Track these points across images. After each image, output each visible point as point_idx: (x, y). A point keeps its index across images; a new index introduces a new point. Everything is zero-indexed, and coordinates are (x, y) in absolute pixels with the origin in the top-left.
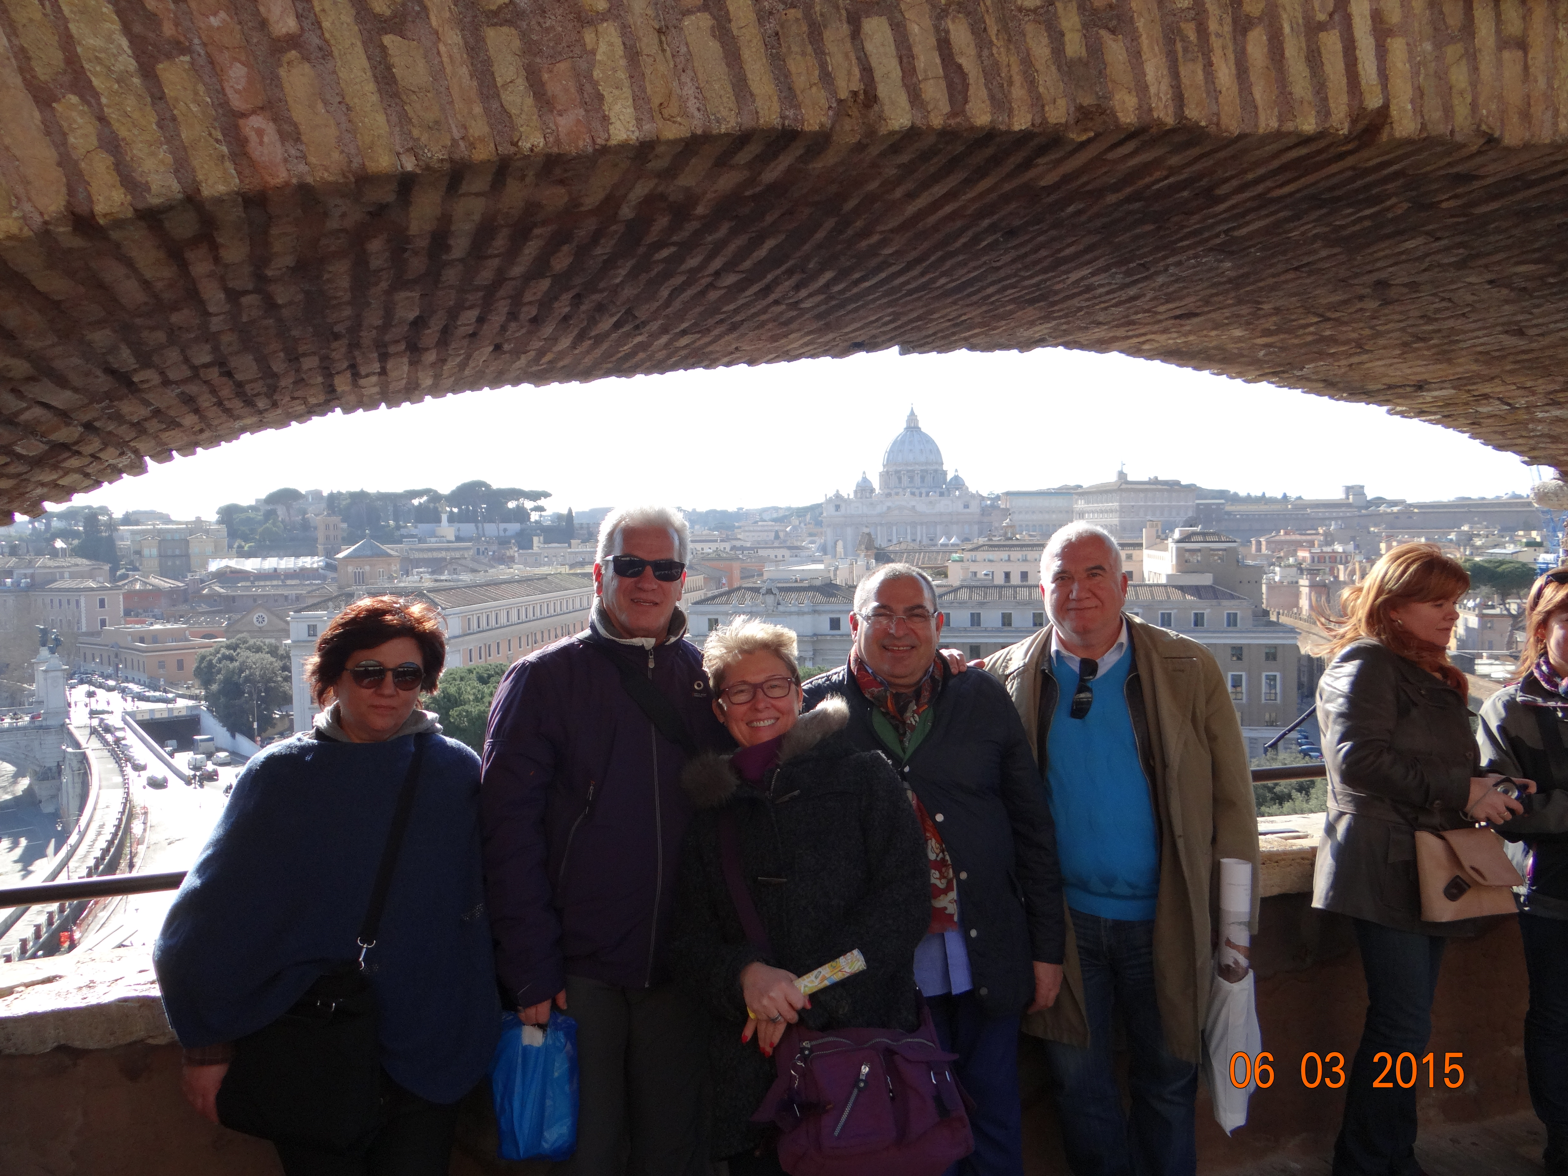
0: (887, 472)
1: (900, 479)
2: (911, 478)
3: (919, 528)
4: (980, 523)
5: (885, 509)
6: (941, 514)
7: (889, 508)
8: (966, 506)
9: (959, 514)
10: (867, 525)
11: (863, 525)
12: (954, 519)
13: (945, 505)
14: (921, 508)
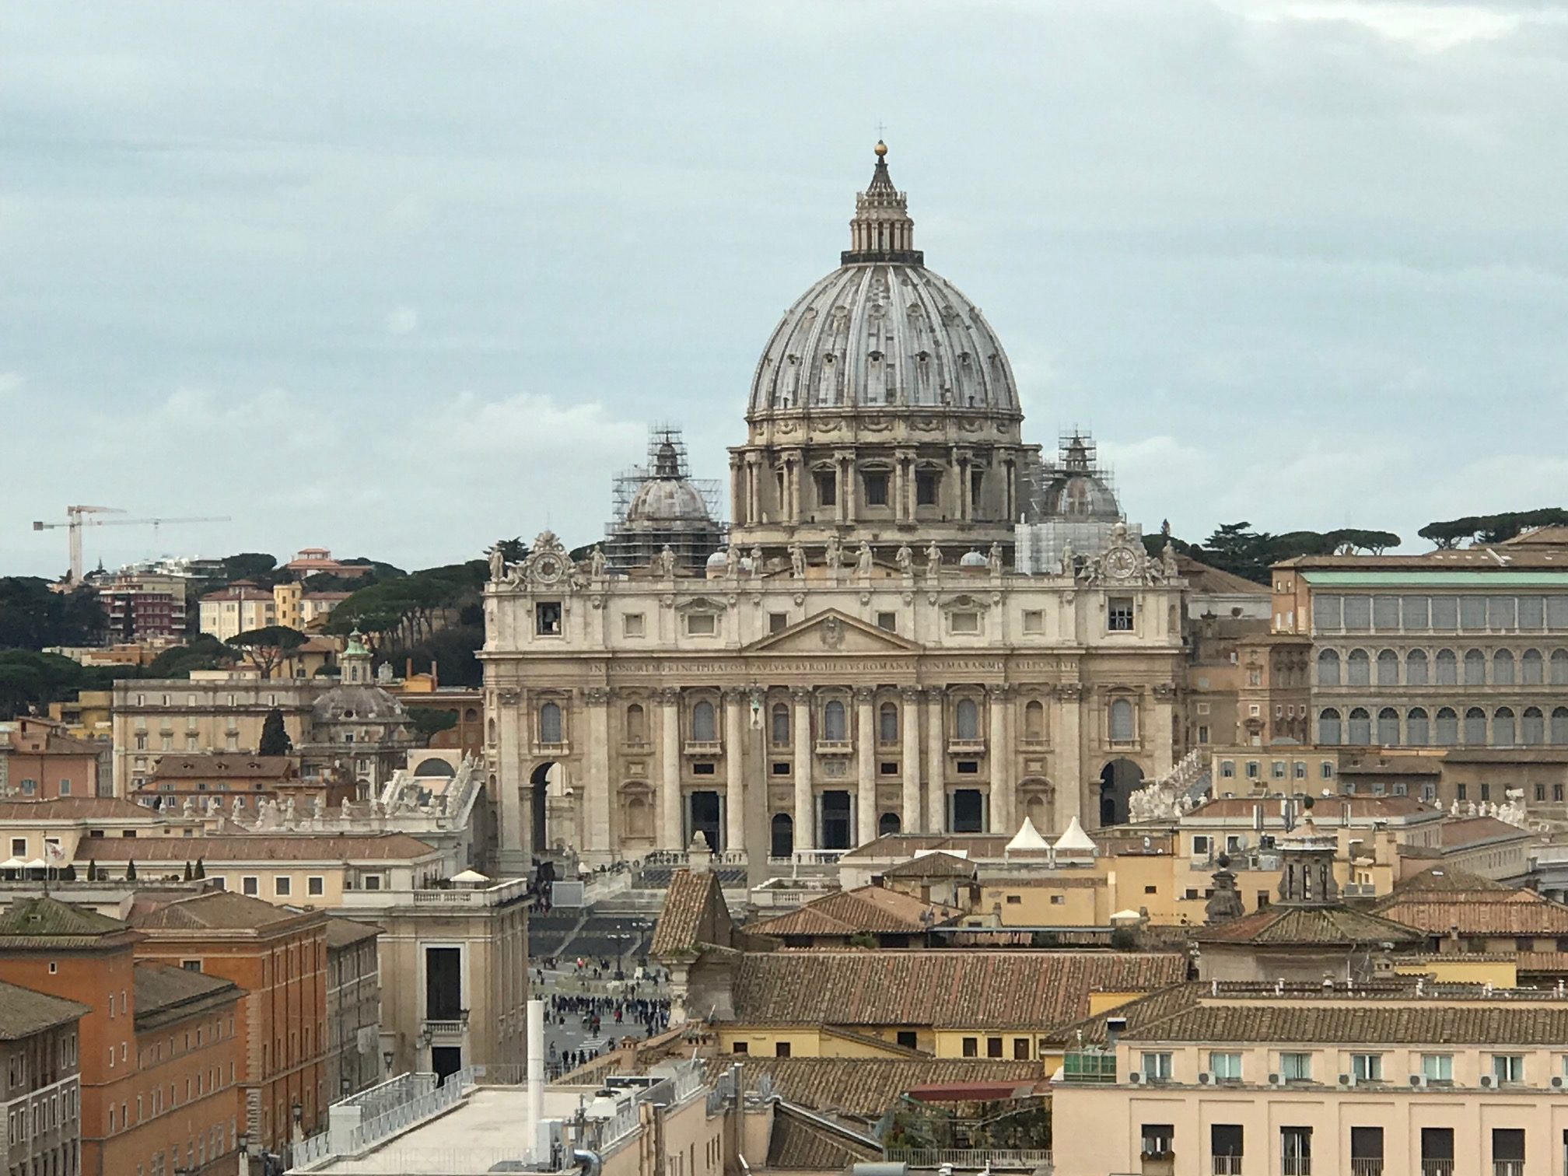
1: (826, 483)
2: (876, 487)
3: (909, 713)
4: (1182, 694)
6: (1010, 655)
7: (778, 620)
8: (1120, 617)
9: (1090, 655)
10: (680, 697)
11: (660, 696)
12: (1069, 674)
13: (1026, 614)
14: (924, 621)
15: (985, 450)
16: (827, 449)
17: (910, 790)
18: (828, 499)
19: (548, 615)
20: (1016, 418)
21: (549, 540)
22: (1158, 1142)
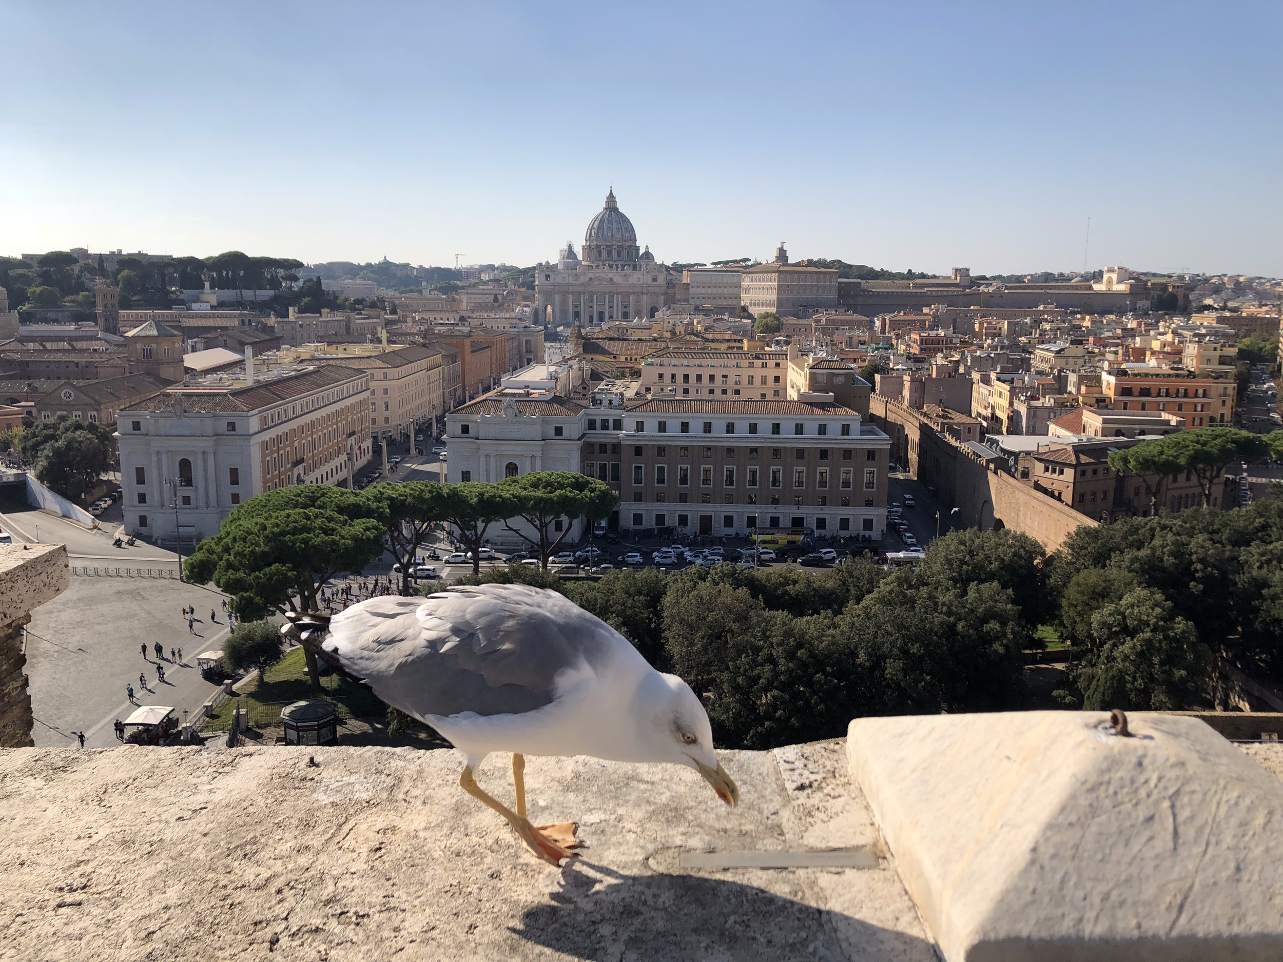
0: (590, 246)
1: (600, 252)
2: (609, 253)
3: (615, 297)
4: (666, 294)
5: (587, 279)
6: (634, 286)
7: (591, 279)
8: (655, 280)
9: (649, 286)
10: (572, 293)
11: (569, 293)
12: (645, 290)
13: (637, 278)
14: (618, 279)
15: (630, 247)
16: (600, 246)
17: (615, 311)
18: (600, 256)
19: (548, 276)
20: (636, 240)
21: (548, 263)
22: (661, 376)
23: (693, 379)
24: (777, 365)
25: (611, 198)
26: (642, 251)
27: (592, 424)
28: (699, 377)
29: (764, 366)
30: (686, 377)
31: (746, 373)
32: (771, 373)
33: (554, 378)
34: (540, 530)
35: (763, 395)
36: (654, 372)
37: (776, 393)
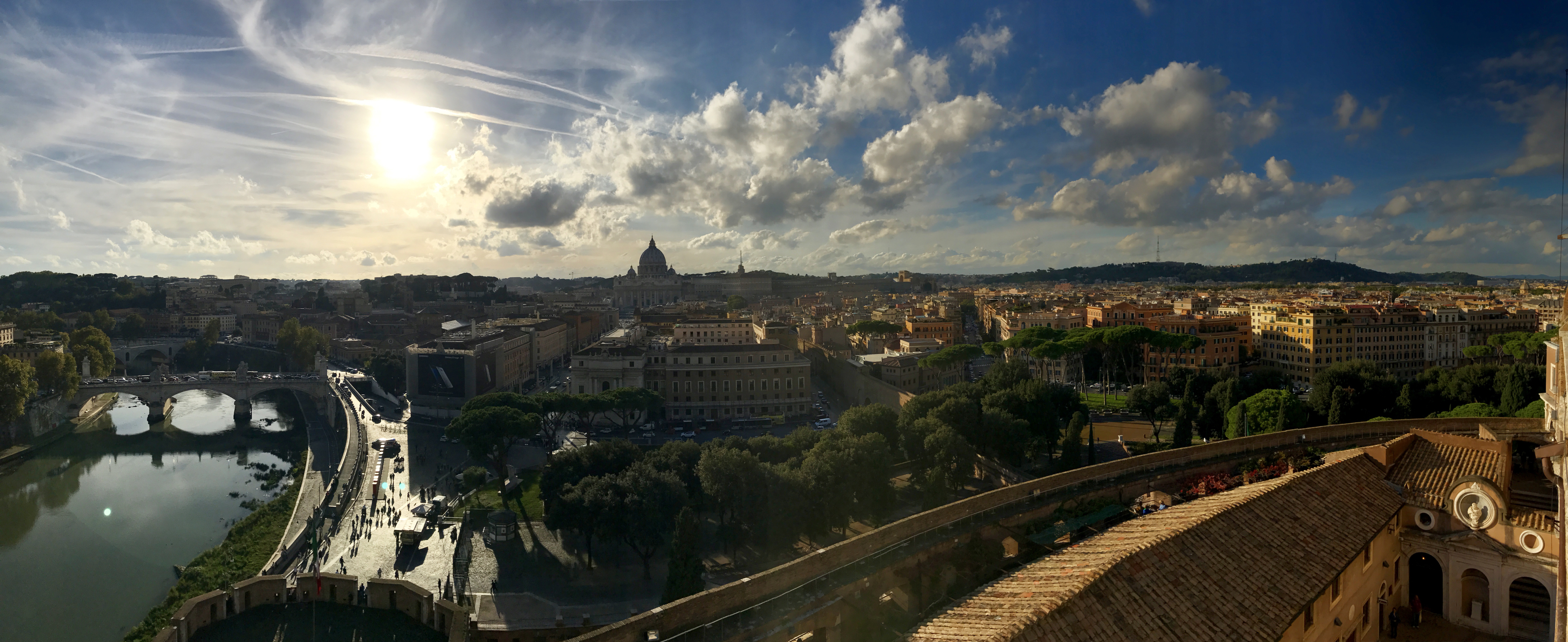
0: (641, 265)
1: (647, 269)
5: (640, 283)
6: (665, 284)
7: (642, 281)
8: (676, 282)
9: (673, 286)
10: (633, 290)
11: (631, 290)
12: (671, 288)
13: (667, 282)
14: (656, 283)
15: (663, 266)
16: (647, 266)
18: (647, 271)
19: (620, 282)
20: (666, 262)
21: (620, 275)
22: (685, 333)
23: (702, 334)
24: (747, 325)
25: (652, 242)
26: (669, 268)
27: (649, 360)
28: (705, 333)
29: (740, 326)
30: (698, 333)
31: (730, 330)
32: (744, 329)
33: (627, 335)
34: (623, 419)
35: (740, 342)
36: (681, 331)
37: (747, 340)
